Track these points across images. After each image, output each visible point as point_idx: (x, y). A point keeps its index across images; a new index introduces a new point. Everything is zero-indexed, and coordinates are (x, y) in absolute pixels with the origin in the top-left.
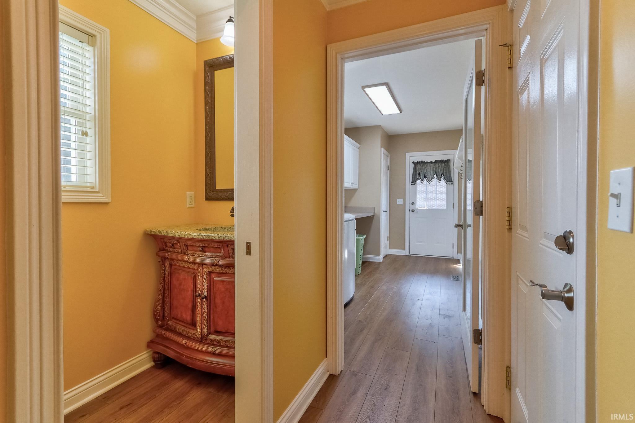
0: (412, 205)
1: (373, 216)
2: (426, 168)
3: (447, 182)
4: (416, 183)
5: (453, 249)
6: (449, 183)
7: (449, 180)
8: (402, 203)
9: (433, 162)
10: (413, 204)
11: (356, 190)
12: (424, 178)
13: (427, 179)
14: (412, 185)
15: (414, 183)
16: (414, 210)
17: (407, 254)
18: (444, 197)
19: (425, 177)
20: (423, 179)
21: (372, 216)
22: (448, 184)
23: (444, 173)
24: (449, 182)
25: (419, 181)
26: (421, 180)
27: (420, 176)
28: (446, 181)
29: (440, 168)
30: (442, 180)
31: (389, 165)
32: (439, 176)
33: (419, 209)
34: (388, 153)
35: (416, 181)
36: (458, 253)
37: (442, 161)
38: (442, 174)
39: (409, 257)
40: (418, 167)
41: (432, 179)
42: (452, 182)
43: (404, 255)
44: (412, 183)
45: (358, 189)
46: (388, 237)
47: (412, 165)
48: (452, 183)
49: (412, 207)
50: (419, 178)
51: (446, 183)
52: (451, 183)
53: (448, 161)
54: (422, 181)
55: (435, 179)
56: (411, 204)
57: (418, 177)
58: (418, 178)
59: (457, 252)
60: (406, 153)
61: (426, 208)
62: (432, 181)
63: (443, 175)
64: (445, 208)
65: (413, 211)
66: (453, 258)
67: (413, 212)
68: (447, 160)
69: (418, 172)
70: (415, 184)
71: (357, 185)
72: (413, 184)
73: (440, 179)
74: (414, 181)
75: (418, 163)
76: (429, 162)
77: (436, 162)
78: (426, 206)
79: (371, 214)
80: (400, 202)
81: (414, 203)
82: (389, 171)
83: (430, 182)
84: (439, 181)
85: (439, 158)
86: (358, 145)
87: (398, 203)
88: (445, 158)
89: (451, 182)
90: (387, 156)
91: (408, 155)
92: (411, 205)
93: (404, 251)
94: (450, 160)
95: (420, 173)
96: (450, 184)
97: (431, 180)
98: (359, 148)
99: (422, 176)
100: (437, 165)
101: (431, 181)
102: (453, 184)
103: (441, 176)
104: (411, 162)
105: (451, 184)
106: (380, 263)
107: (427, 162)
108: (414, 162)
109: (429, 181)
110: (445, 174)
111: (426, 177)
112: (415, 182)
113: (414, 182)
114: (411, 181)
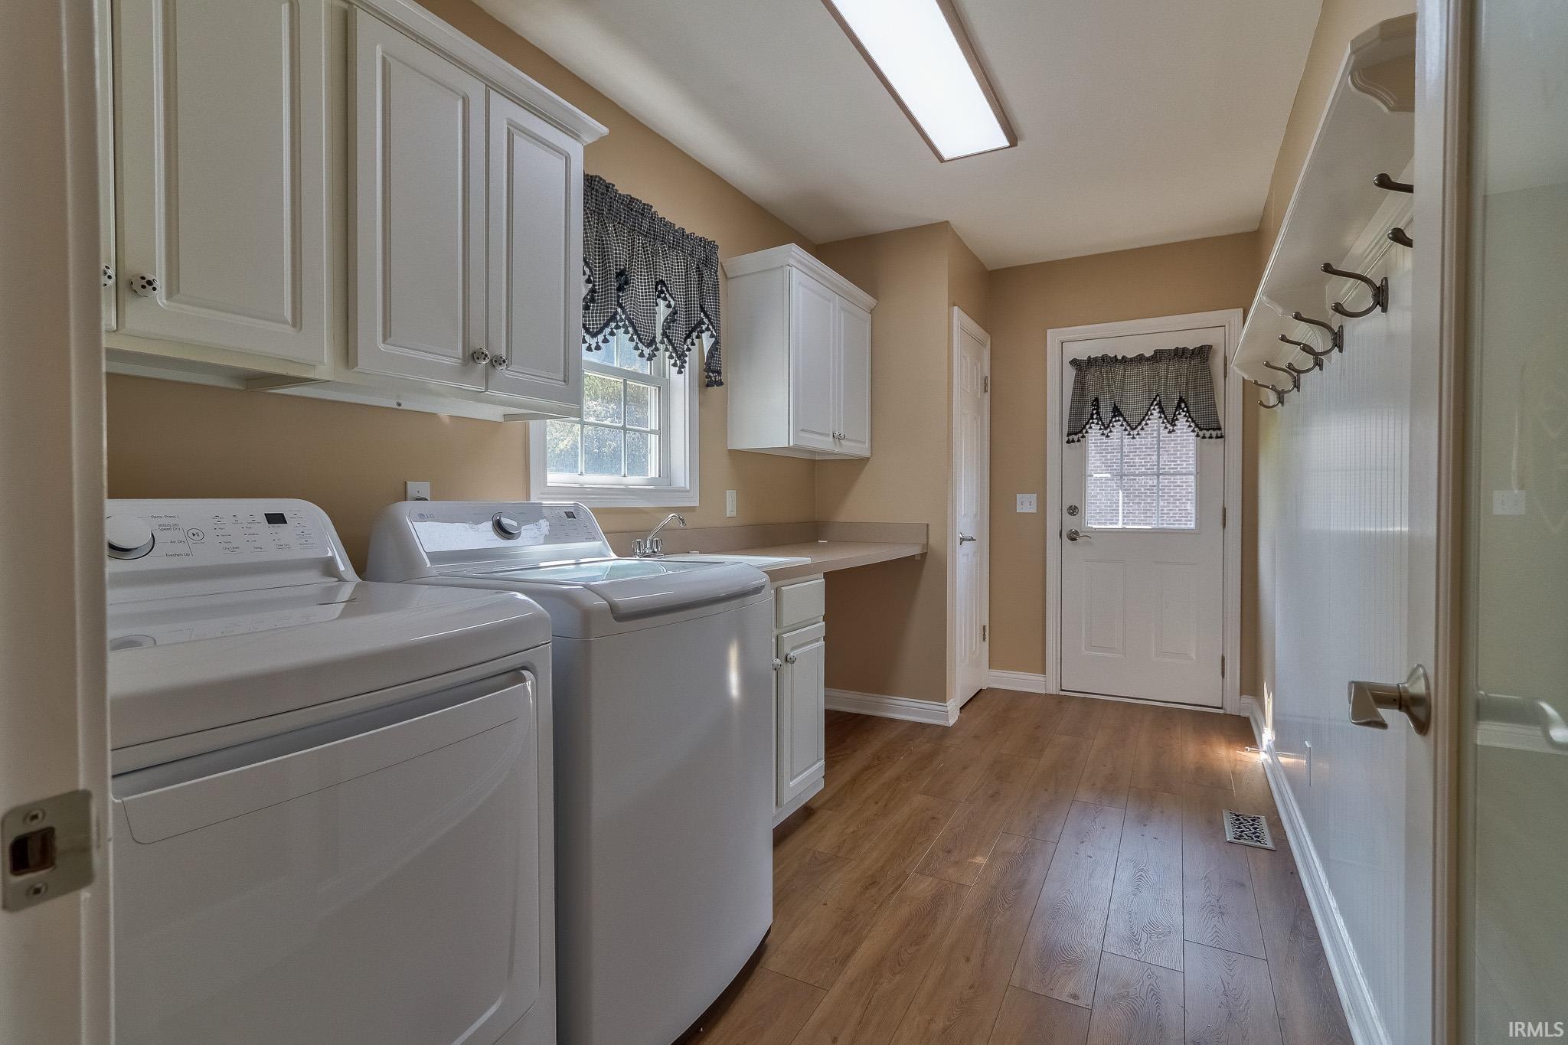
0: (1070, 514)
1: (924, 555)
2: (1119, 379)
3: (1201, 429)
4: (1083, 437)
5: (1223, 676)
6: (1208, 434)
7: (1209, 426)
8: (1034, 510)
9: (1148, 359)
10: (1073, 510)
11: (862, 461)
12: (1114, 416)
13: (1125, 420)
14: (1068, 442)
15: (1076, 437)
16: (1076, 533)
17: (1053, 689)
18: (1189, 484)
19: (1117, 412)
20: (1111, 421)
21: (918, 558)
22: (1204, 437)
23: (1187, 396)
24: (1208, 430)
25: (1094, 432)
26: (1103, 424)
27: (1097, 409)
28: (1197, 426)
29: (1171, 381)
30: (1182, 422)
31: (987, 373)
32: (1170, 410)
33: (1096, 531)
34: (984, 332)
35: (1084, 427)
36: (1241, 695)
37: (1179, 354)
38: (1181, 400)
39: (1060, 701)
40: (1091, 377)
41: (1143, 419)
42: (1220, 429)
43: (1040, 695)
44: (1071, 437)
45: (868, 459)
46: (984, 627)
47: (1070, 373)
48: (1219, 432)
49: (1071, 523)
50: (1095, 416)
51: (1198, 436)
52: (1214, 433)
53: (1203, 353)
54: (1106, 429)
55: (1155, 418)
56: (1065, 510)
57: (1092, 415)
58: (1092, 418)
59: (1239, 691)
60: (1049, 331)
61: (1120, 526)
62: (1142, 429)
63: (1183, 405)
64: (1192, 525)
65: (1073, 537)
66: (1221, 711)
67: (1073, 539)
68: (1202, 348)
69: (1090, 397)
70: (1079, 441)
71: (864, 442)
72: (1073, 441)
73: (1173, 420)
74: (1076, 432)
75: (1091, 362)
76: (1132, 360)
77: (1158, 356)
78: (1120, 518)
79: (914, 551)
80: (1026, 504)
81: (1076, 507)
82: (987, 395)
83: (1135, 432)
84: (1168, 425)
85: (1169, 343)
86: (869, 300)
87: (1021, 509)
88: (1190, 341)
89: (1214, 429)
90: (982, 344)
91: (1053, 336)
92: (1067, 516)
93: (1040, 678)
94: (1210, 347)
95: (1097, 400)
96: (1211, 437)
97: (1139, 424)
98: (871, 312)
99: (1106, 411)
100: (1162, 368)
101: (1140, 427)
102: (1222, 437)
103: (1179, 407)
104: (1067, 359)
105: (1217, 437)
106: (945, 730)
107: (1123, 357)
108: (1075, 359)
109: (1132, 429)
110: (1191, 402)
111: (1121, 415)
112: (1081, 432)
113: (1076, 434)
114: (1066, 431)
